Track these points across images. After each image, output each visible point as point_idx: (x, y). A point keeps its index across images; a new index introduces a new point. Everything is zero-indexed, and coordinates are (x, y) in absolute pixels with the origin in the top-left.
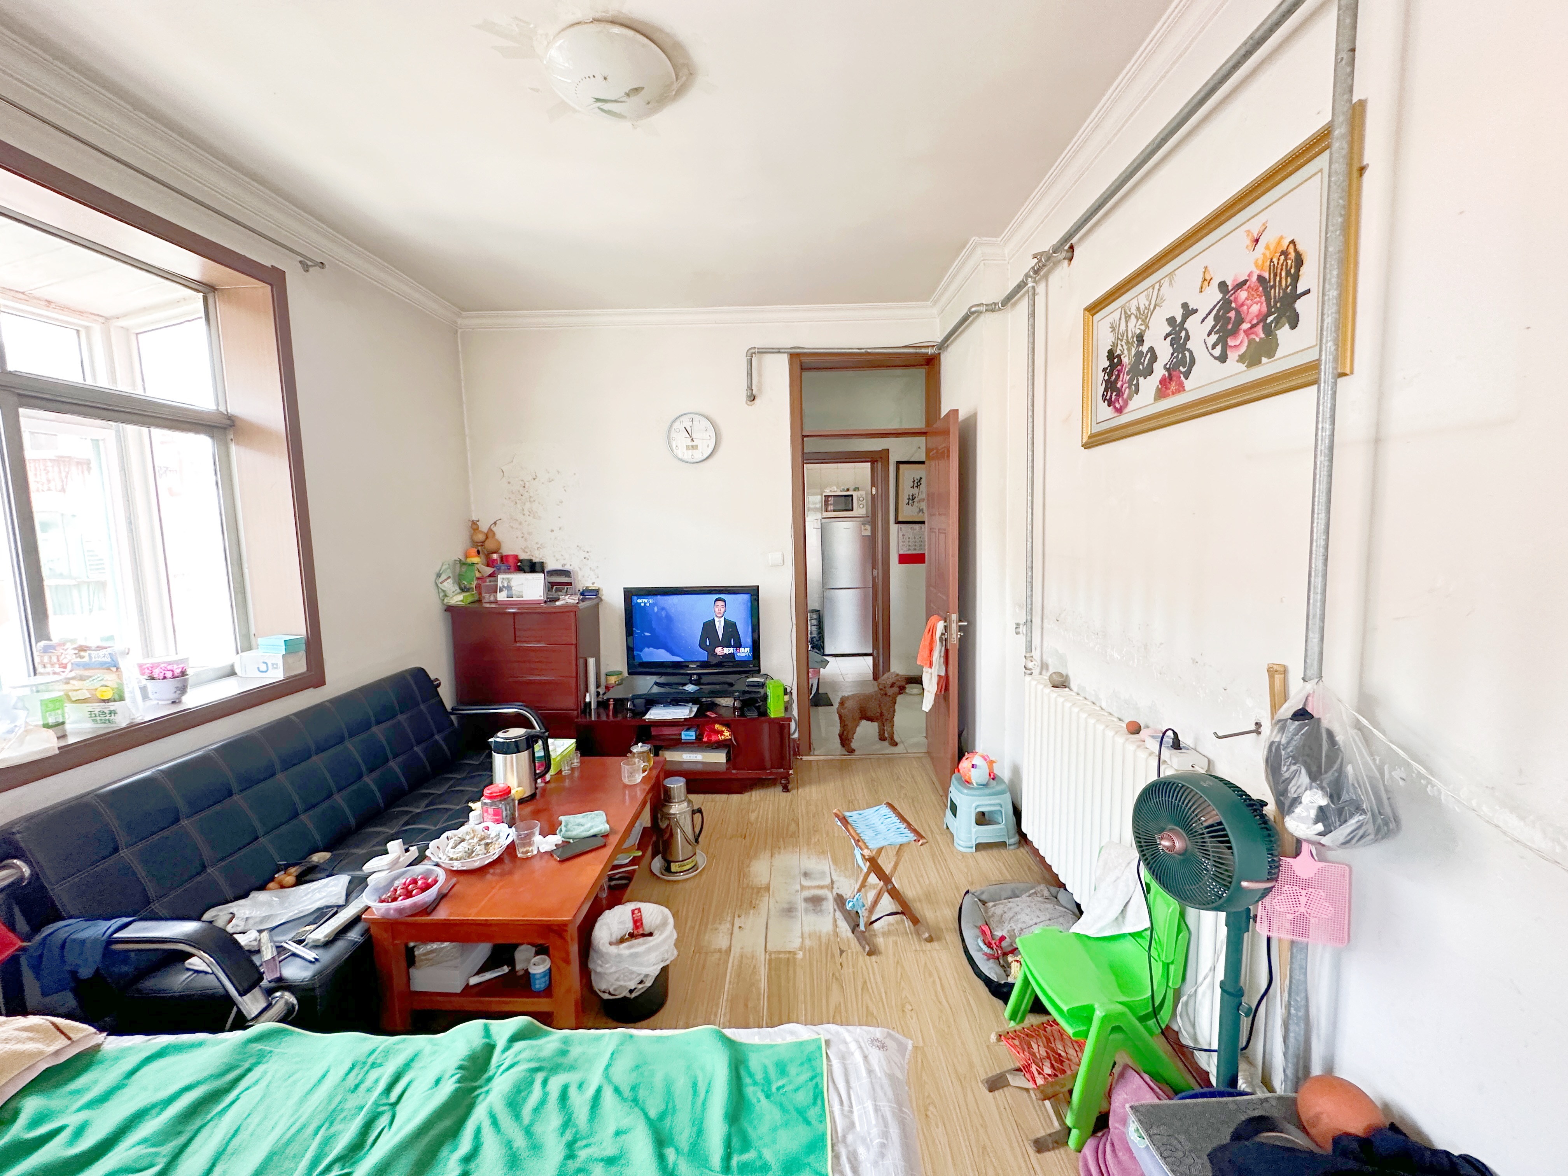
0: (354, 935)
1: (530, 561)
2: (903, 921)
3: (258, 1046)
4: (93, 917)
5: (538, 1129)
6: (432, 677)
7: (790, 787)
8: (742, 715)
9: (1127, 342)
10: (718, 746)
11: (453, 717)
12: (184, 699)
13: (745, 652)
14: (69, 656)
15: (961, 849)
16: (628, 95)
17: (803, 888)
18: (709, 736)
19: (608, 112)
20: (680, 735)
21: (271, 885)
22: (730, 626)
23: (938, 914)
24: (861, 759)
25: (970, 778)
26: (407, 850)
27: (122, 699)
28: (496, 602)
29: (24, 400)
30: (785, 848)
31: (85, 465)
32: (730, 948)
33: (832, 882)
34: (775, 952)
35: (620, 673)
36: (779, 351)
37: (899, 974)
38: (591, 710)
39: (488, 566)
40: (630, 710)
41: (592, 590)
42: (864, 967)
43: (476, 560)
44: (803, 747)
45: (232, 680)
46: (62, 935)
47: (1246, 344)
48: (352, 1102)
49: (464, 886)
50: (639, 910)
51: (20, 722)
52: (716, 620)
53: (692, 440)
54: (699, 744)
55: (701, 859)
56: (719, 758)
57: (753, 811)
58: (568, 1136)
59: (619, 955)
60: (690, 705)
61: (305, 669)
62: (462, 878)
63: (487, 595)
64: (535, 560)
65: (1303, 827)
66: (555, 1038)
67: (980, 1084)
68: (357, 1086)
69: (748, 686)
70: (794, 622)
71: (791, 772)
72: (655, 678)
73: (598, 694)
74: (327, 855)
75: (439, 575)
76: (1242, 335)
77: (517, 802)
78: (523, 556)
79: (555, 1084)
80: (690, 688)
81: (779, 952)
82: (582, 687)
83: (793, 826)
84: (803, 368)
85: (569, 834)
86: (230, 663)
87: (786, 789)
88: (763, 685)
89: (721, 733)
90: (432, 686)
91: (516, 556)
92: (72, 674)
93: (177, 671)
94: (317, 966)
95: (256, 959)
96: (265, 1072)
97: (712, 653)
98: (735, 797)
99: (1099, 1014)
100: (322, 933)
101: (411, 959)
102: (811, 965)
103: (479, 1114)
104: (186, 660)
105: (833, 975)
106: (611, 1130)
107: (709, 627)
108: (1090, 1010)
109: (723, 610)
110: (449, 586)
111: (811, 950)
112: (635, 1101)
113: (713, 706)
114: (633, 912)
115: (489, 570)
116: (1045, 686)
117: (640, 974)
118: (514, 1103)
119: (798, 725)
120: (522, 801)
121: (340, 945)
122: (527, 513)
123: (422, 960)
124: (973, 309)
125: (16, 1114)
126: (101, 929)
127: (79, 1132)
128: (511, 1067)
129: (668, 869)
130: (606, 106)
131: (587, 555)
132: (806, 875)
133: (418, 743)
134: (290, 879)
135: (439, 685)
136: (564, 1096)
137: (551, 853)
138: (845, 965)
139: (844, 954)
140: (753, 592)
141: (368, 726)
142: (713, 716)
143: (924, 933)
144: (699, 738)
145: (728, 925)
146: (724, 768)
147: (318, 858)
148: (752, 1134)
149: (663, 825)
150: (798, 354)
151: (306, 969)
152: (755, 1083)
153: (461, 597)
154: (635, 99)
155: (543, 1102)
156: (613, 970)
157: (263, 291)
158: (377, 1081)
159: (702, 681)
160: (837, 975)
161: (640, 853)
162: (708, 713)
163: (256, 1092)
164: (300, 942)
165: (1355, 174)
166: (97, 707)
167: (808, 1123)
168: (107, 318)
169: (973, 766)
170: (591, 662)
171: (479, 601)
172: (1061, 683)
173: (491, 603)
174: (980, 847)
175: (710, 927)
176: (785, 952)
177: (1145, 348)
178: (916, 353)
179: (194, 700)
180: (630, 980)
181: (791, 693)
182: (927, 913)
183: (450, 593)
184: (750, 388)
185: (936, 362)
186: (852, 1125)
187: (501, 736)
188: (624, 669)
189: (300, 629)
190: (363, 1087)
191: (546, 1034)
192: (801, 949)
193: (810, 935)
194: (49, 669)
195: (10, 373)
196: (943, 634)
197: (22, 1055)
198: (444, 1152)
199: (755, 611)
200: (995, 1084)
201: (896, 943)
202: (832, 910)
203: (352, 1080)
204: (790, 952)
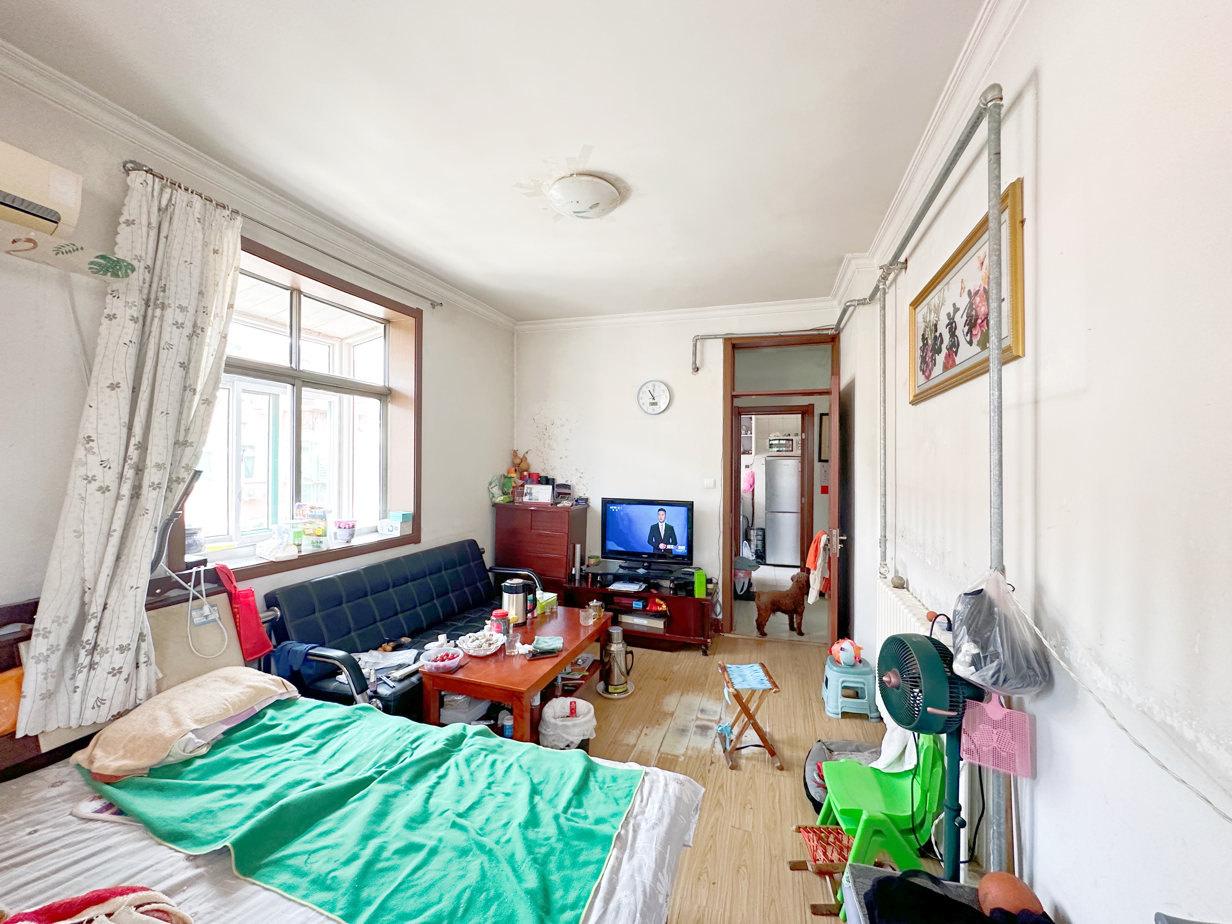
0: (414, 679)
1: (546, 477)
2: (765, 753)
3: (361, 712)
4: (302, 642)
5: (477, 774)
6: (480, 547)
7: (708, 653)
8: (675, 593)
9: (930, 330)
10: (658, 615)
11: (490, 574)
12: (352, 540)
13: (682, 549)
14: (307, 511)
15: (830, 715)
16: (591, 208)
17: (697, 719)
18: (651, 607)
19: (582, 217)
20: (632, 604)
21: (380, 649)
22: (670, 529)
23: (795, 754)
24: (770, 641)
25: (839, 658)
26: (448, 642)
27: (326, 536)
28: (522, 502)
29: (305, 383)
30: (692, 692)
31: (324, 413)
32: (635, 746)
33: (720, 719)
34: (665, 754)
35: (598, 557)
36: (716, 337)
37: (750, 785)
38: (575, 580)
39: (521, 479)
40: (599, 581)
41: (583, 499)
42: (725, 776)
43: (514, 475)
44: (727, 625)
45: (376, 534)
46: (289, 647)
47: (980, 334)
48: (396, 744)
49: (472, 664)
50: (575, 703)
51: (285, 540)
52: (660, 524)
53: (654, 399)
54: (644, 613)
55: (631, 687)
56: (659, 624)
57: (677, 665)
58: (490, 780)
59: (555, 724)
60: (641, 583)
61: (411, 532)
62: (474, 660)
63: (517, 498)
64: (550, 477)
65: (961, 668)
66: (498, 739)
67: (785, 863)
68: (399, 738)
69: (683, 574)
70: (722, 530)
71: (709, 640)
72: (621, 562)
73: (581, 570)
74: (409, 640)
75: (490, 484)
76: (978, 327)
77: (512, 625)
78: (543, 474)
79: (491, 758)
80: (641, 571)
81: (668, 754)
82: (571, 564)
83: (703, 678)
84: (734, 347)
85: (538, 646)
86: (375, 525)
87: (705, 653)
88: (692, 574)
89: (660, 605)
90: (479, 553)
91: (538, 474)
92: (307, 521)
93: (351, 525)
94: (394, 690)
95: (367, 681)
96: (361, 724)
97: (657, 548)
98: (667, 654)
99: (864, 817)
100: (398, 674)
101: (442, 704)
102: (687, 767)
103: (451, 762)
104: (356, 521)
105: (701, 775)
106: (512, 781)
107: (655, 529)
108: (859, 813)
109: (663, 517)
110: (496, 491)
111: (690, 757)
112: (529, 773)
113: (658, 587)
114: (571, 703)
115: (521, 482)
116: (888, 586)
117: (567, 740)
118: (468, 761)
119: (723, 608)
120: (516, 626)
121: (406, 682)
122: (546, 446)
123: (447, 705)
124: (848, 304)
125: (265, 715)
126: (304, 647)
127: (286, 727)
128: (472, 745)
129: (606, 690)
130: (580, 215)
131: (581, 475)
132: (702, 711)
133: (467, 586)
134: (389, 648)
135: (484, 552)
136: (493, 764)
137: (524, 655)
138: (712, 771)
139: (713, 765)
140: (689, 506)
141: (440, 571)
142: (655, 592)
143: (777, 762)
144: (644, 607)
145: (638, 732)
146: (662, 632)
147: (404, 640)
148: (585, 801)
149: (606, 660)
150: (730, 339)
151: (387, 689)
152: (596, 781)
153: (502, 498)
154: (597, 209)
155: (482, 764)
156: (551, 733)
157: (411, 321)
158: (408, 738)
159: (652, 567)
160: (704, 776)
161: (587, 674)
162: (652, 590)
163: (356, 730)
164: (388, 677)
165: (1018, 225)
166: (315, 539)
167: (618, 804)
168: (342, 339)
169: (841, 649)
170: (578, 547)
171: (513, 501)
172: (900, 585)
173: (519, 503)
174: (845, 715)
175: (625, 730)
176: (672, 755)
177: (938, 334)
178: (819, 334)
179: (357, 542)
180: (562, 742)
181: (717, 583)
182: (786, 752)
183: (496, 495)
184: (695, 363)
185: (837, 339)
186: (643, 813)
187: (508, 583)
188: (599, 553)
189: (410, 509)
190: (401, 739)
191: (494, 737)
192: (683, 755)
193: (692, 749)
194: (299, 517)
195: (302, 371)
196: (826, 545)
197: (270, 690)
198: (431, 772)
199: (690, 520)
200: (797, 866)
201: (754, 766)
202: (714, 736)
203: (398, 735)
204: (675, 756)
